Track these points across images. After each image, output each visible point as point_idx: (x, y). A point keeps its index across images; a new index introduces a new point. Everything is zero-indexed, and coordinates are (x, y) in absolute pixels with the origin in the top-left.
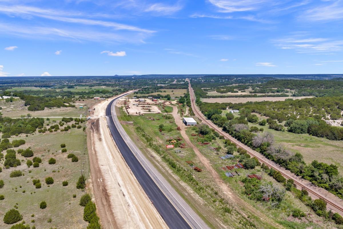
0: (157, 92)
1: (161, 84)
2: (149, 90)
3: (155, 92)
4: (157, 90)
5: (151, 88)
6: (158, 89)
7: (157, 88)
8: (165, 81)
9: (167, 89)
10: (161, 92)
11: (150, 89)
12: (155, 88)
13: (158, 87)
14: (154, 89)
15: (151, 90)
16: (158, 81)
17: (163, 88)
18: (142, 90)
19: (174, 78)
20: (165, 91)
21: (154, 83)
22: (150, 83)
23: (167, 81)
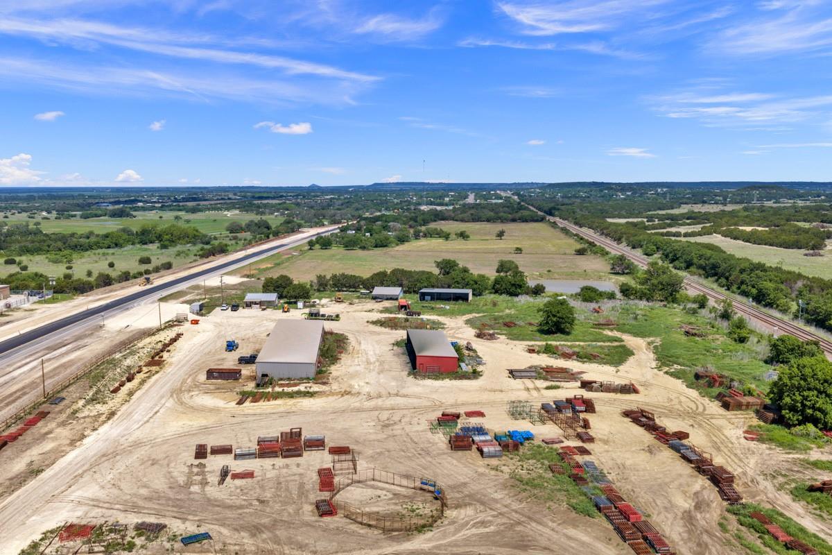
0: (425, 236)
1: (432, 203)
2: (385, 228)
3: (417, 236)
4: (423, 228)
5: (395, 219)
6: (425, 222)
7: (423, 220)
8: (441, 197)
9: (462, 220)
10: (446, 237)
11: (391, 224)
12: (415, 220)
13: (423, 213)
14: (411, 223)
15: (399, 225)
16: (422, 197)
17: (443, 219)
18: (358, 230)
19: (461, 190)
20: (463, 235)
21: (409, 203)
22: (396, 201)
23: (445, 196)
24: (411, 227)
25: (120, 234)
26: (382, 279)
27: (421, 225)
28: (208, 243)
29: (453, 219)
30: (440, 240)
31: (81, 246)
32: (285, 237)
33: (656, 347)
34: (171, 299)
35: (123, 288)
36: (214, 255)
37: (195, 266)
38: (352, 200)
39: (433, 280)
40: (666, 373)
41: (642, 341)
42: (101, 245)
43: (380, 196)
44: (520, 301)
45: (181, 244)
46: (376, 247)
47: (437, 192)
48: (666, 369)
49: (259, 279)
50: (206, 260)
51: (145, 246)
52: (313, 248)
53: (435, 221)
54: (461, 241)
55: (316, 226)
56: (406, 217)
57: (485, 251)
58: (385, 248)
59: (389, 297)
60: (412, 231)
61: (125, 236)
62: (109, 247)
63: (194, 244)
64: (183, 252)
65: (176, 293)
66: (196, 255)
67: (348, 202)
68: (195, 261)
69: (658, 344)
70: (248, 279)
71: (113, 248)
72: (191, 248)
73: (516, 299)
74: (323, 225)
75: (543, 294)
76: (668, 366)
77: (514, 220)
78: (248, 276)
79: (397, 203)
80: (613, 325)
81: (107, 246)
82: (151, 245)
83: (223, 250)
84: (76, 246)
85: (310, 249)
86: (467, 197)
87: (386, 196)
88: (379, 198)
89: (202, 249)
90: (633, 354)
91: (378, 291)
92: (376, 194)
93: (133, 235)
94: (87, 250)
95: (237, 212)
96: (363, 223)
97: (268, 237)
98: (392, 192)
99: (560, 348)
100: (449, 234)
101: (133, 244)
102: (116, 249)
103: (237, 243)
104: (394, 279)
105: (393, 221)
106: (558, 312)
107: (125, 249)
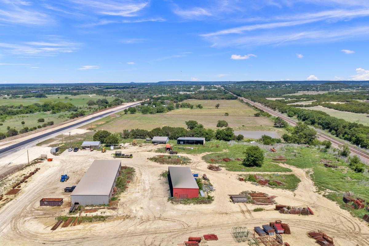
0: (181, 107)
1: (185, 91)
2: (162, 103)
3: (177, 107)
4: (180, 103)
5: (168, 98)
7: (181, 99)
8: (189, 88)
9: (199, 99)
10: (192, 107)
11: (165, 101)
12: (177, 99)
13: (181, 95)
14: (175, 100)
15: (169, 101)
16: (180, 88)
17: (190, 98)
18: (149, 103)
19: (198, 84)
20: (199, 107)
21: (175, 91)
22: (168, 90)
23: (191, 87)
24: (175, 102)
25: (33, 106)
26: (158, 132)
27: (180, 101)
28: (76, 111)
29: (195, 98)
30: (189, 109)
31: (12, 113)
32: (114, 107)
33: (311, 175)
34: (44, 144)
35: (22, 137)
36: (77, 117)
37: (66, 123)
38: (149, 89)
39: (184, 132)
40: (324, 196)
41: (302, 171)
42: (23, 112)
43: (162, 87)
44: (231, 144)
45: (63, 111)
46: (158, 112)
47: (187, 85)
48: (323, 193)
49: (95, 131)
50: (72, 120)
51: (46, 112)
52: (126, 113)
53: (186, 99)
54: (199, 109)
55: (130, 102)
56: (173, 97)
57: (210, 115)
58: (161, 113)
59: (161, 142)
60: (175, 104)
61: (36, 108)
62: (27, 113)
63: (69, 111)
64: (62, 116)
65: (48, 140)
66: (68, 117)
67: (147, 90)
68: (67, 120)
69: (312, 173)
70: (90, 131)
71: (29, 113)
72: (67, 114)
73: (228, 143)
74: (134, 101)
75: (242, 140)
76: (323, 190)
77: (223, 99)
78: (90, 129)
79: (169, 91)
80: (284, 160)
81: (26, 112)
82: (49, 111)
83: (82, 115)
84: (10, 113)
85: (125, 114)
86: (200, 88)
87: (164, 87)
88: (161, 88)
89: (72, 114)
90: (300, 181)
91: (155, 139)
92: (160, 87)
93: (40, 107)
94: (16, 114)
95: (95, 95)
96: (152, 100)
97: (106, 108)
98: (167, 85)
99: (257, 177)
100: (193, 106)
101: (39, 111)
102: (30, 114)
103: (90, 111)
104: (164, 132)
105: (167, 100)
106: (255, 154)
107: (35, 114)
